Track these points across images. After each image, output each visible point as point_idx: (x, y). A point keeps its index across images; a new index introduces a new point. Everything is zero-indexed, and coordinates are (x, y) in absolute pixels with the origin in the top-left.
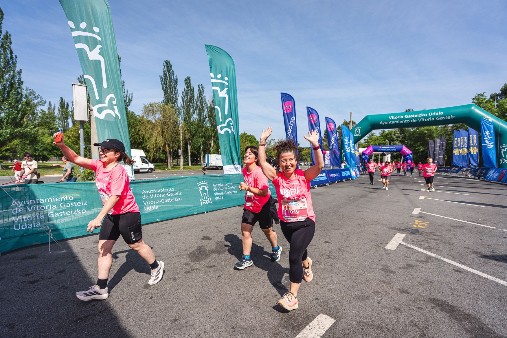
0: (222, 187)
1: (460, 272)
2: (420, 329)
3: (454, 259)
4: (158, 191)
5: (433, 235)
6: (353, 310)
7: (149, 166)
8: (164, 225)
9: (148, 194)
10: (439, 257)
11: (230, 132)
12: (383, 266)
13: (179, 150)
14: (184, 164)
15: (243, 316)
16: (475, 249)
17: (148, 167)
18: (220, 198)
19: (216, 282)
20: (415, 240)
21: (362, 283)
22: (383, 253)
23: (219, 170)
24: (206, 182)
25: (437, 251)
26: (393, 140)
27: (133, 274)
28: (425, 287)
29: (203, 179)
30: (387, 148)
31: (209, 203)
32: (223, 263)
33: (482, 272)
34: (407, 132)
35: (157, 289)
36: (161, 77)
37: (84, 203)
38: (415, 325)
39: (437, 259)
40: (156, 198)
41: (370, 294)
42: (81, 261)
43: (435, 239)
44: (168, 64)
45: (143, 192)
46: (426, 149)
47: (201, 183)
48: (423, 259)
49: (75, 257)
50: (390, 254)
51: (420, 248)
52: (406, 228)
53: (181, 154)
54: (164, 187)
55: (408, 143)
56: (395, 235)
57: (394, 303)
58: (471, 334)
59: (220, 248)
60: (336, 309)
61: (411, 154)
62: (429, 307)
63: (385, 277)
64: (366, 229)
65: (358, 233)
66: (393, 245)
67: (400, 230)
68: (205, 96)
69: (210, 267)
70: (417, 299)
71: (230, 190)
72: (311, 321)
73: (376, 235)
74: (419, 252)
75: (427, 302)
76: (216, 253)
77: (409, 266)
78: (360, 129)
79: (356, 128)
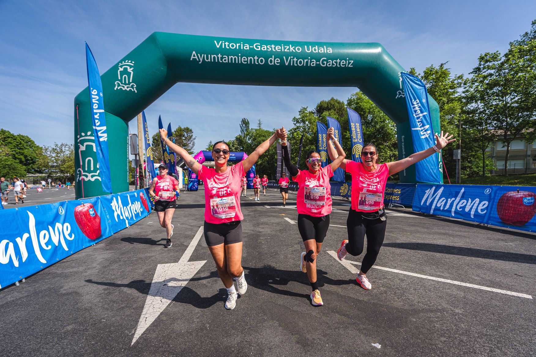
34: (245, 144)
78: (132, 69)
79: (120, 64)
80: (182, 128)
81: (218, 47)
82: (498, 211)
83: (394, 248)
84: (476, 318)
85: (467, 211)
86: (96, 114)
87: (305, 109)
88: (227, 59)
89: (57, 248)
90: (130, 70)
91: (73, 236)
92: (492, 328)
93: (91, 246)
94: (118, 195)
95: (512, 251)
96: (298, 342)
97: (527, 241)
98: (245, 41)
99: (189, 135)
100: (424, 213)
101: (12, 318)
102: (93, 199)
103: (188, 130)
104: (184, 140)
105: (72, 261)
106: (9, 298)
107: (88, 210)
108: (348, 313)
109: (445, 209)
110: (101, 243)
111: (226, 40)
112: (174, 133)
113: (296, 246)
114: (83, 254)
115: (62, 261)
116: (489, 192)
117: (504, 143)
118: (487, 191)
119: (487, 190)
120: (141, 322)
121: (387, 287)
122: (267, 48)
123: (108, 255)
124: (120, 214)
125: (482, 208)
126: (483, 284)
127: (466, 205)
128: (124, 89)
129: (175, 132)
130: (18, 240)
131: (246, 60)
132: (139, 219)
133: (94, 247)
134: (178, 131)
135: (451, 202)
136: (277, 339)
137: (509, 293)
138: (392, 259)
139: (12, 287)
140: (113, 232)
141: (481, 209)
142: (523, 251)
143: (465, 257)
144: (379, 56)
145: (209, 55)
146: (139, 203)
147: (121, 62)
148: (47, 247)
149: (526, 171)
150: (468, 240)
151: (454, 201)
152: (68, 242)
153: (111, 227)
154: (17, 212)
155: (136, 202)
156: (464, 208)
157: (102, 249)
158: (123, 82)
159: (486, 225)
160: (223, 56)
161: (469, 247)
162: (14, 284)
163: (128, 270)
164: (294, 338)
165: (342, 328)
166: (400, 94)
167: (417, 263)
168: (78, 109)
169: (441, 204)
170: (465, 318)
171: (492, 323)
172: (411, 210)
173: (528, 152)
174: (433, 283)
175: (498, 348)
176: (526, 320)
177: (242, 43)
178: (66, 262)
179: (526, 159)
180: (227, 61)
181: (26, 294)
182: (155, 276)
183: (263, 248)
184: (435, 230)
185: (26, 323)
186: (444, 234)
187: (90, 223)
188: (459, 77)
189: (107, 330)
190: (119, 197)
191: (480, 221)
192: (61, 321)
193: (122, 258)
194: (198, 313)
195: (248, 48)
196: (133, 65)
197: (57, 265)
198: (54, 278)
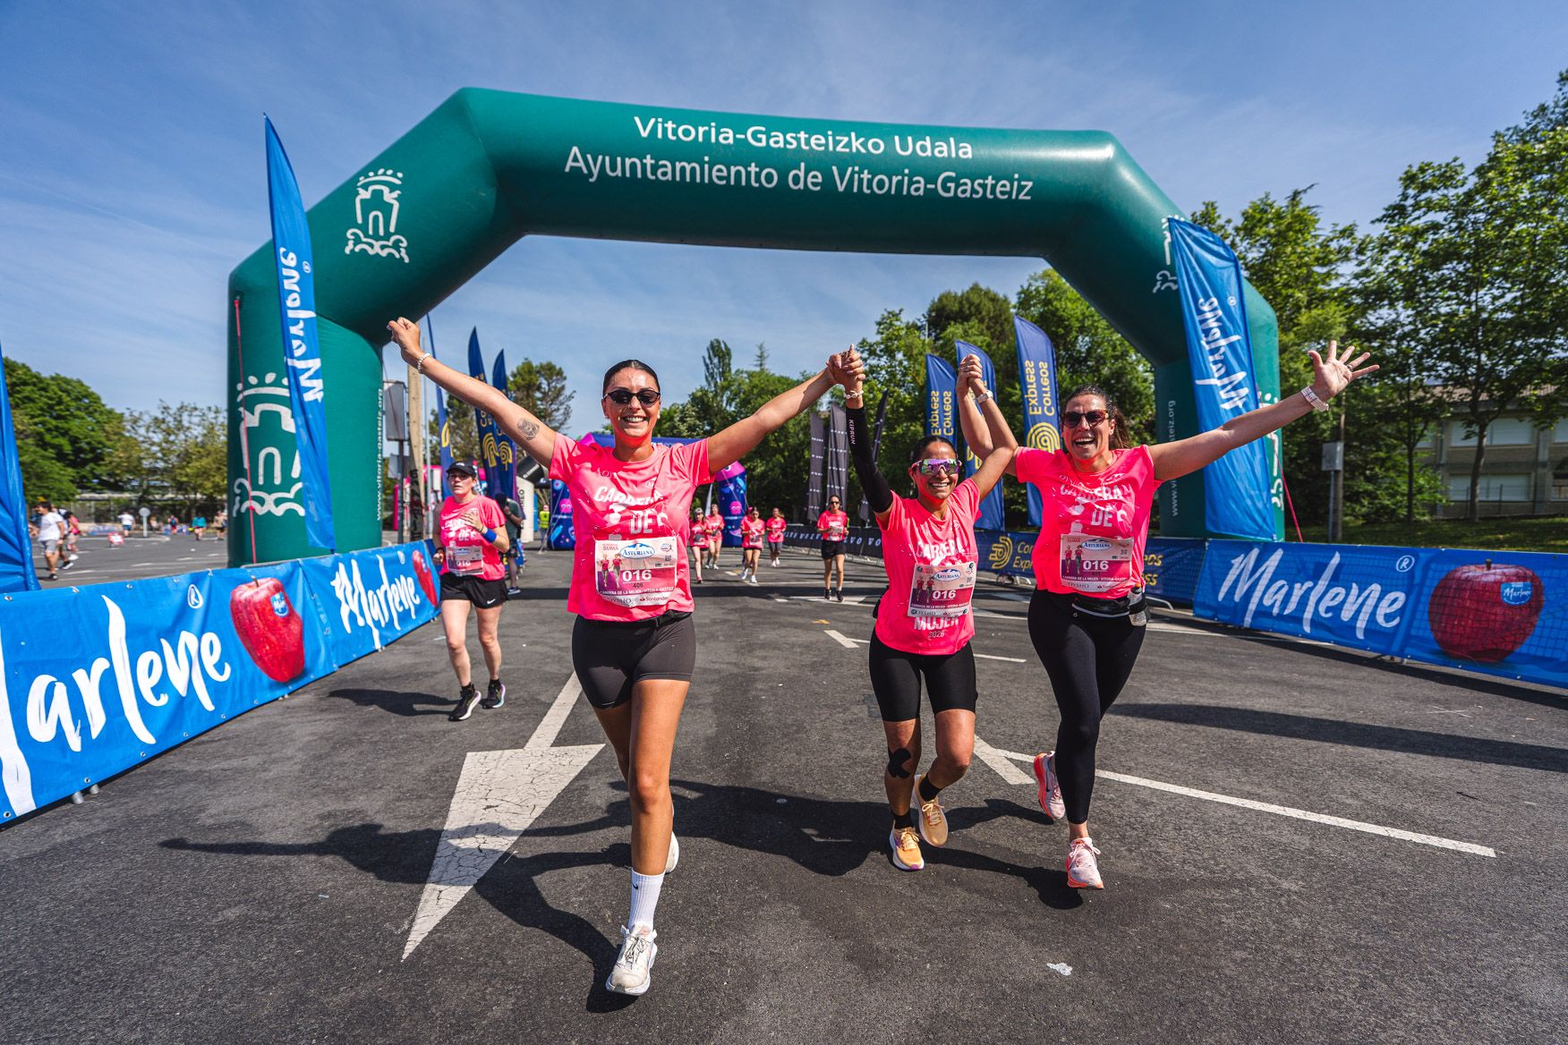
34: (716, 414)
78: (396, 194)
79: (362, 180)
80: (535, 363)
81: (644, 134)
82: (1431, 621)
83: (1130, 719)
84: (1334, 902)
85: (1345, 620)
86: (296, 321)
87: (896, 316)
88: (669, 169)
89: (183, 704)
90: (390, 197)
91: (228, 669)
92: (1376, 930)
93: (277, 699)
94: (352, 557)
95: (1460, 733)
96: (850, 958)
97: (1506, 706)
98: (724, 120)
99: (555, 387)
100: (1226, 624)
101: (72, 886)
102: (283, 568)
103: (551, 371)
104: (539, 399)
105: (225, 739)
106: (58, 837)
107: (268, 600)
108: (989, 886)
109: (1286, 612)
110: (304, 693)
111: (667, 114)
112: (511, 379)
113: (855, 709)
114: (256, 722)
115: (196, 741)
116: (1408, 565)
117: (1469, 424)
118: (1404, 564)
119: (1402, 561)
120: (426, 901)
121: (1105, 823)
122: (786, 142)
123: (326, 724)
124: (356, 611)
125: (1388, 611)
126: (1368, 817)
127: (1344, 602)
128: (371, 252)
129: (514, 376)
130: (79, 676)
131: (725, 174)
132: (410, 628)
133: (285, 703)
134: (521, 375)
135: (1302, 592)
136: (795, 949)
137: (1434, 841)
138: (1122, 747)
139: (64, 807)
140: (336, 663)
141: (1386, 615)
142: (1491, 733)
143: (1327, 745)
144: (1106, 168)
145: (619, 159)
146: (410, 580)
147: (364, 172)
148: (158, 698)
149: (1534, 507)
150: (1340, 700)
151: (1310, 590)
152: (214, 688)
153: (332, 647)
154: (76, 597)
155: (402, 577)
156: (1337, 610)
157: (308, 708)
158: (371, 232)
159: (1397, 659)
160: (657, 162)
161: (1341, 720)
162: (69, 799)
163: (384, 767)
164: (839, 949)
165: (971, 923)
166: (1165, 279)
167: (1193, 759)
168: (240, 307)
169: (1273, 599)
170: (1305, 903)
171: (1375, 917)
172: (1190, 614)
173: (1541, 453)
174: (1229, 812)
175: (1383, 978)
176: (1468, 910)
177: (713, 124)
178: (208, 742)
179: (1533, 474)
180: (669, 177)
181: (104, 826)
182: (460, 782)
183: (763, 714)
184: (1253, 670)
185: (112, 900)
186: (1276, 683)
187: (274, 634)
188: (1343, 232)
189: (335, 921)
190: (354, 563)
191: (1382, 647)
192: (209, 896)
193: (365, 734)
194: (581, 880)
195: (731, 141)
196: (398, 182)
197: (186, 749)
198: (178, 783)
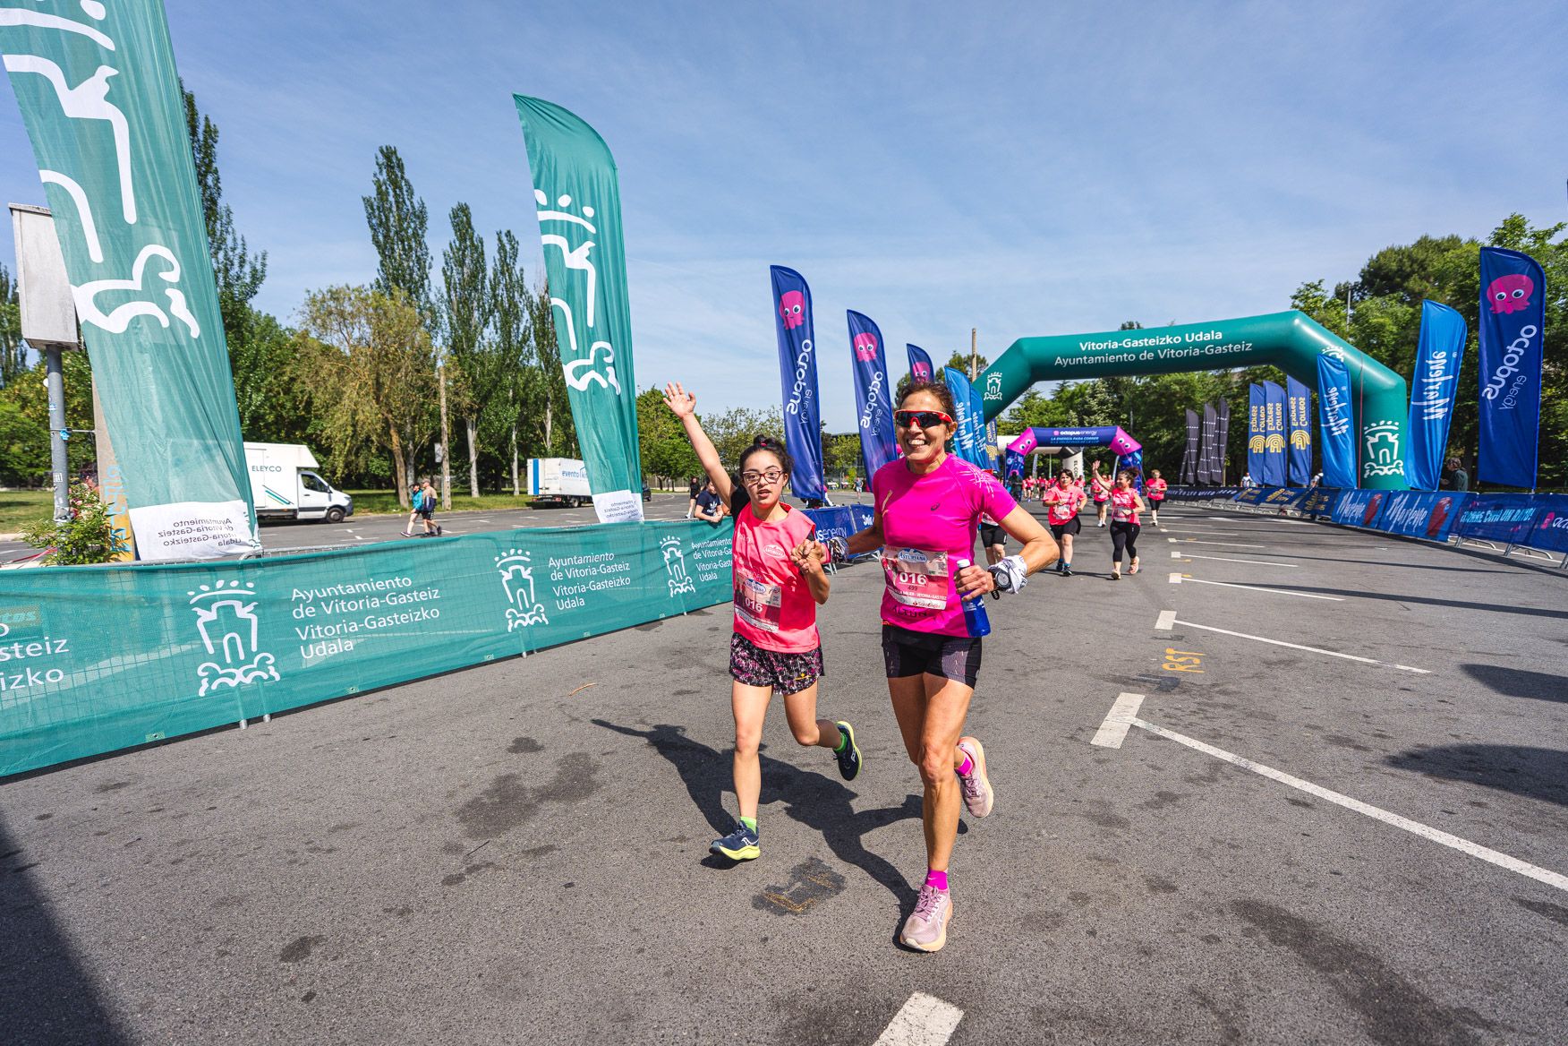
0: (579, 567)
1: (1306, 805)
2: (1221, 1015)
3: (1284, 765)
4: (351, 590)
5: (1217, 692)
6: (1015, 970)
7: (330, 499)
8: (376, 705)
9: (316, 602)
10: (1243, 762)
11: (604, 385)
12: (1092, 802)
13: (437, 447)
14: (456, 490)
15: (651, 1034)
16: (1334, 729)
17: (328, 504)
18: (574, 604)
19: (557, 909)
20: (1172, 711)
21: (1036, 868)
22: (1089, 759)
23: (573, 507)
24: (524, 551)
25: (1235, 743)
26: (1090, 413)
27: (245, 905)
28: (1218, 864)
29: (515, 544)
30: (1073, 436)
31: (536, 622)
32: (582, 835)
33: (1363, 801)
34: (1126, 389)
35: (335, 958)
36: (367, 201)
37: (54, 646)
38: (1205, 1002)
39: (1238, 768)
40: (344, 614)
41: (1064, 906)
42: (34, 870)
43: (1226, 706)
44: (391, 161)
45: (296, 594)
46: (1178, 438)
47: (509, 556)
48: (1201, 773)
49: (9, 854)
50: (1108, 760)
51: (1190, 736)
52: (1143, 675)
53: (444, 457)
54: (373, 575)
55: (1128, 419)
56: (1114, 698)
57: (1135, 930)
58: (1365, 1012)
59: (572, 780)
60: (964, 969)
61: (1139, 451)
62: (1237, 930)
63: (1102, 842)
64: (1031, 684)
65: (1010, 699)
66: (1111, 733)
67: (1128, 683)
68: (522, 270)
69: (537, 852)
70: (1199, 908)
71: (609, 576)
72: (886, 1024)
73: (1061, 701)
74: (1186, 749)
75: (1229, 917)
76: (560, 800)
77: (1166, 798)
78: (1000, 380)
79: (989, 376)
88: (1093, 359)
90: (998, 381)
122: (1139, 344)
128: (991, 398)
131: (1114, 359)
145: (1074, 359)
158: (992, 393)
160: (1089, 357)
196: (1000, 376)
